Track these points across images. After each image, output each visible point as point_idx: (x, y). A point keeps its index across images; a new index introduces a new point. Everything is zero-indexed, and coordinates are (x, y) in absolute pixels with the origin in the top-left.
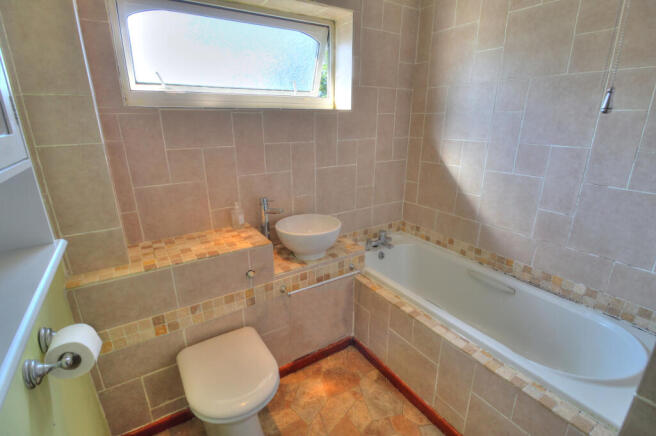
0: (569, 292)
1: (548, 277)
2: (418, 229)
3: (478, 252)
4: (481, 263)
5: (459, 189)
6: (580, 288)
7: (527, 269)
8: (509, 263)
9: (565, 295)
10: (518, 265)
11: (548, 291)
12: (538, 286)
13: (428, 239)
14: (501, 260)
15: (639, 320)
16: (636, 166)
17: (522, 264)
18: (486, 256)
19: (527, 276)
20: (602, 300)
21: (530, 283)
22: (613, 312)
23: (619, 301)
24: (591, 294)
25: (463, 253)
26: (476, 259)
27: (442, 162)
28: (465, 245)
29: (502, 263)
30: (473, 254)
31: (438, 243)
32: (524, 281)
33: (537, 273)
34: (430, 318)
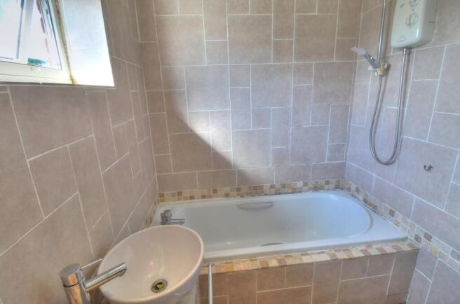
0: (296, 189)
1: (284, 186)
2: (180, 194)
3: (238, 189)
4: (242, 196)
5: (213, 149)
6: (300, 184)
7: (272, 187)
8: (261, 188)
9: (294, 191)
10: (266, 187)
11: (286, 193)
12: (280, 194)
13: (192, 198)
14: (255, 188)
15: (326, 187)
16: (313, 113)
17: (269, 185)
18: (244, 190)
19: (273, 191)
20: (310, 185)
21: (276, 194)
22: (316, 188)
23: (317, 182)
24: (305, 184)
25: (227, 195)
26: (238, 195)
27: (191, 131)
28: (227, 189)
29: (256, 190)
30: (235, 193)
31: (204, 197)
32: (272, 195)
33: (278, 186)
34: (291, 256)
